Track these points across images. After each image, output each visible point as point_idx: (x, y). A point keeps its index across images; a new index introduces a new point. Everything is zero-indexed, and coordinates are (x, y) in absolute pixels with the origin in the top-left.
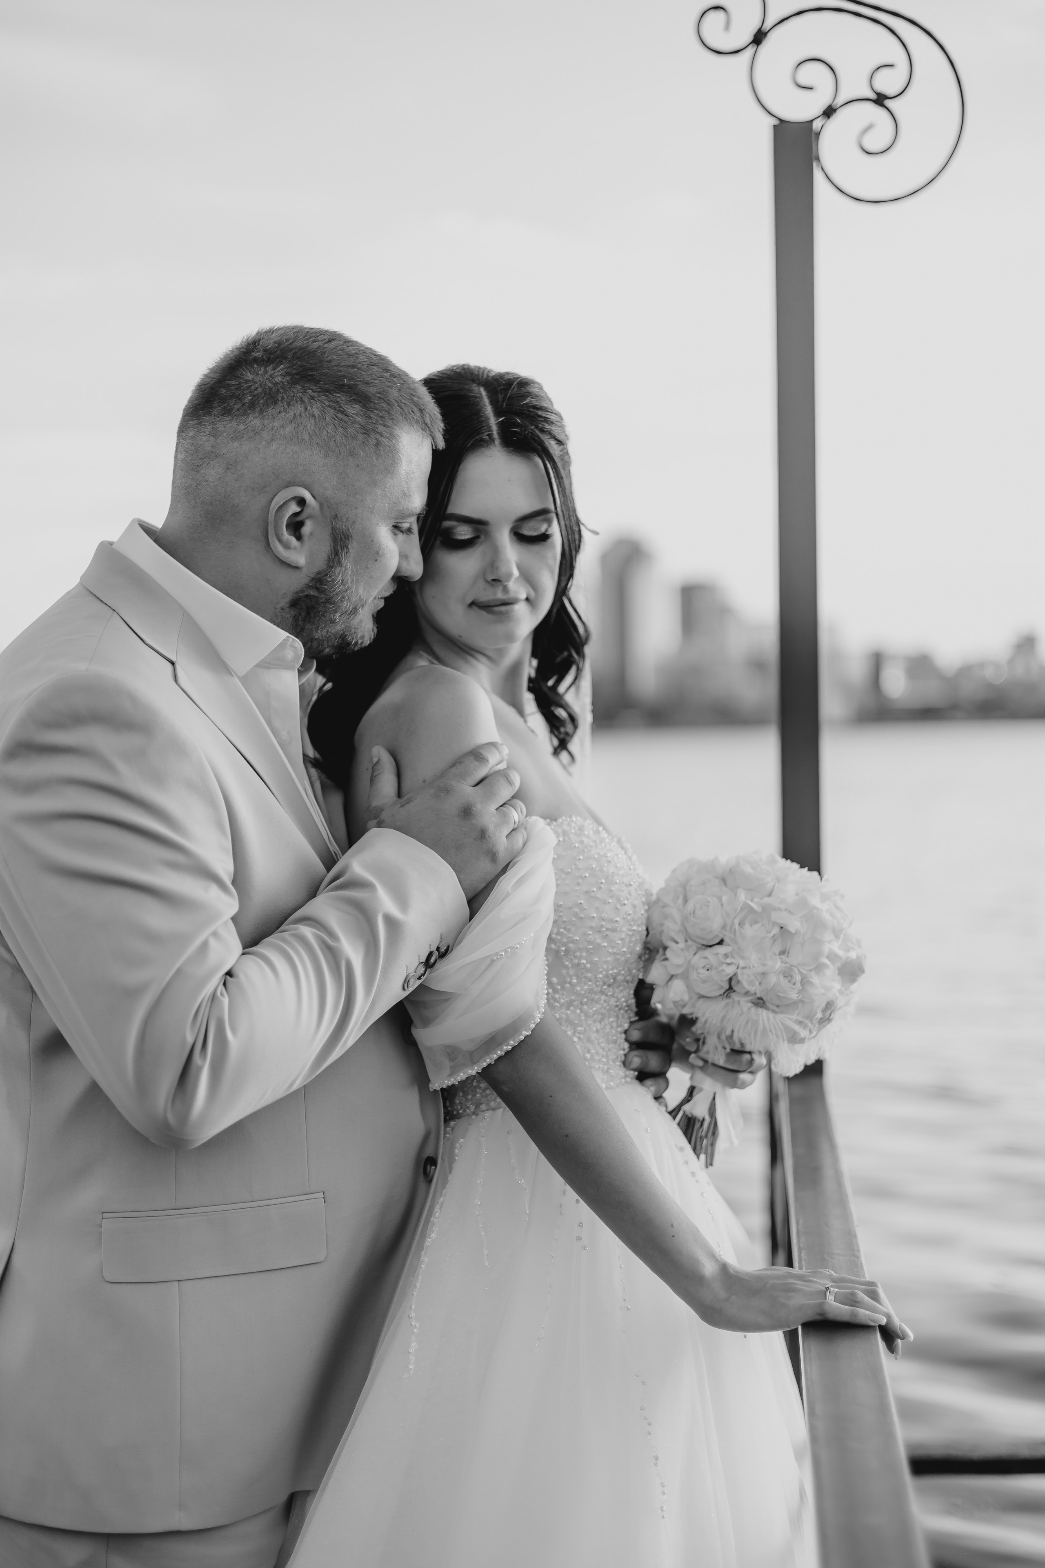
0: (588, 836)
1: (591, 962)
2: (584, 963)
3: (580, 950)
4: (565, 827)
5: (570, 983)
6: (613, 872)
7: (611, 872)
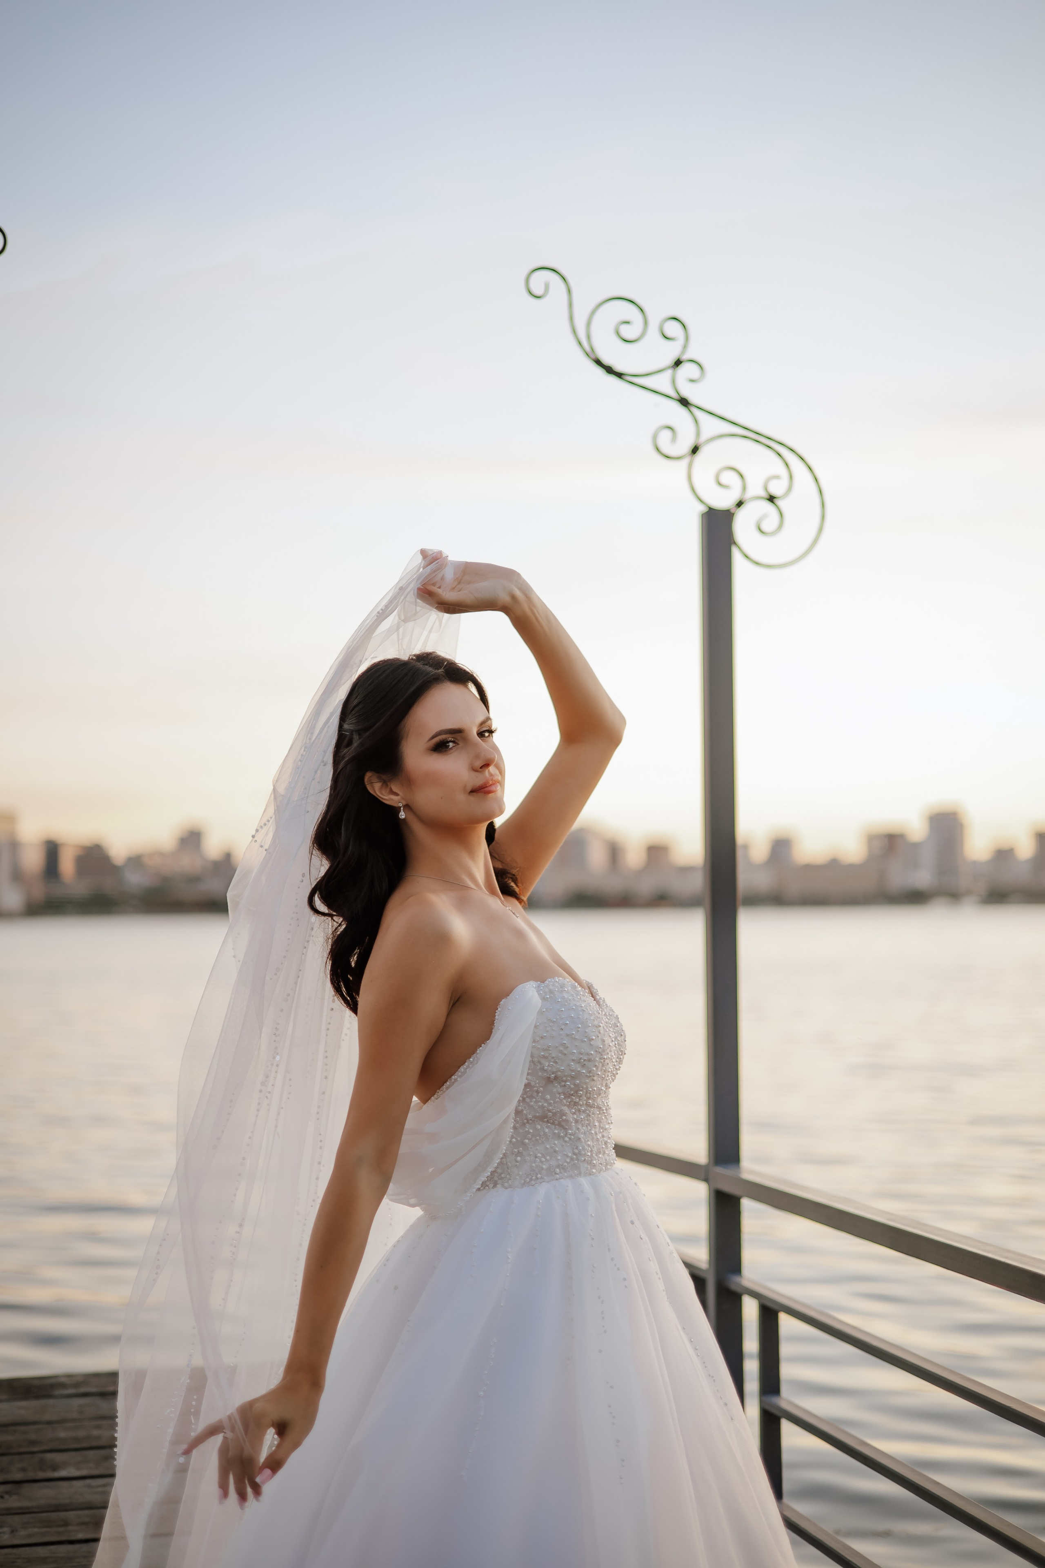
0: (567, 992)
1: (574, 1084)
2: (568, 1085)
3: (566, 1076)
4: (551, 987)
5: (559, 1098)
6: (587, 1019)
7: (585, 1018)
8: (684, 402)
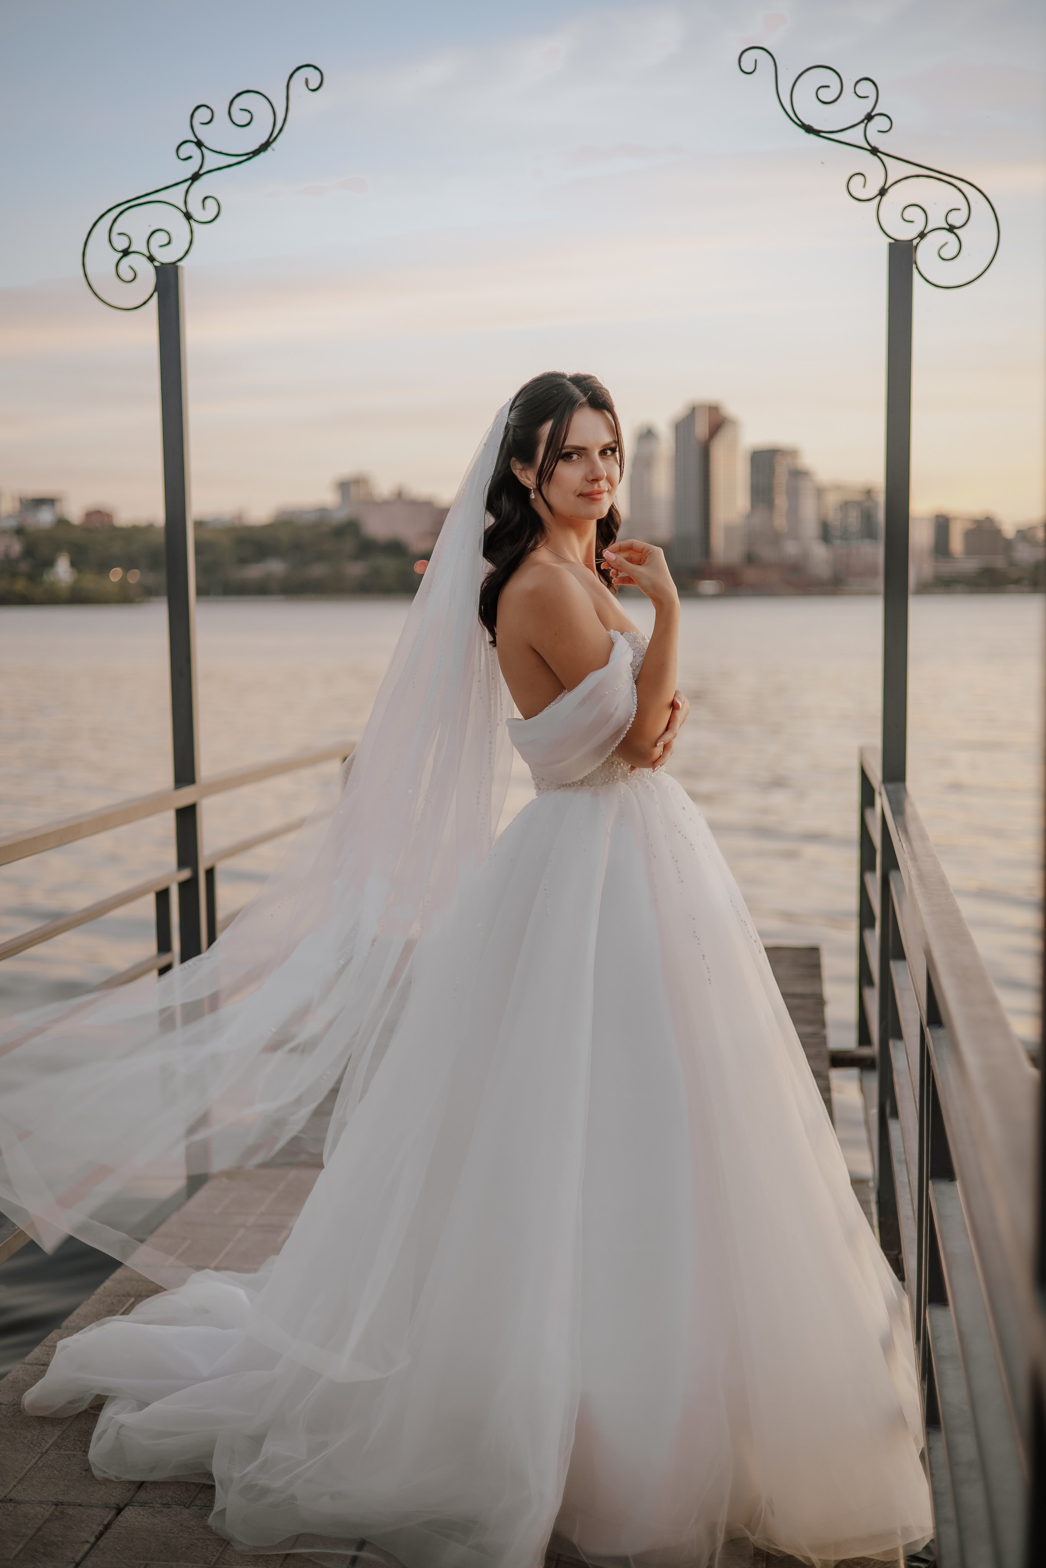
8: (874, 151)
